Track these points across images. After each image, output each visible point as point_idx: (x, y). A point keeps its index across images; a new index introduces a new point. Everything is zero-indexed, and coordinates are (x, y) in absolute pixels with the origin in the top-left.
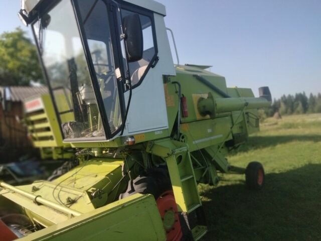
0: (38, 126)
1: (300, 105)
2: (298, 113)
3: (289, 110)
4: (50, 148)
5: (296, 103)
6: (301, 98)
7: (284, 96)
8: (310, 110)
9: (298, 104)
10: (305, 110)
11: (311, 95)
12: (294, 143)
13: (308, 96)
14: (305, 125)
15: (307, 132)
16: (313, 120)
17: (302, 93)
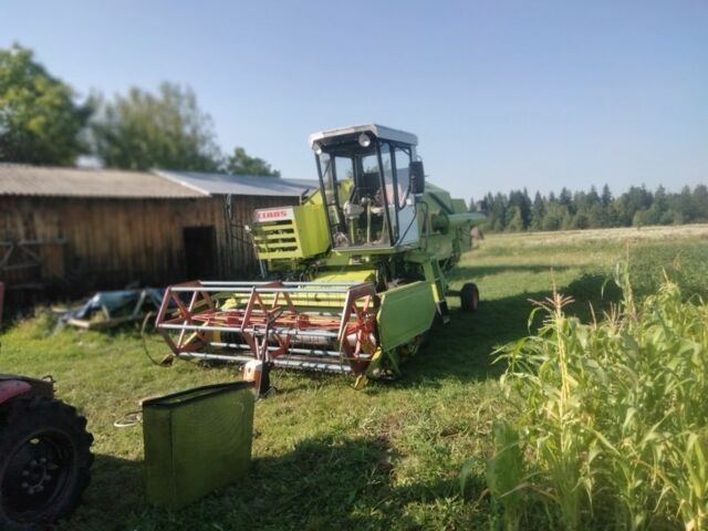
0: (271, 237)
1: (518, 214)
2: (514, 229)
3: (498, 223)
4: (289, 259)
5: (509, 210)
6: (520, 200)
7: (490, 195)
8: (534, 223)
9: (514, 213)
10: (526, 224)
11: (538, 195)
12: (506, 274)
13: (532, 198)
14: (524, 251)
15: (526, 261)
16: (537, 243)
17: (522, 191)
